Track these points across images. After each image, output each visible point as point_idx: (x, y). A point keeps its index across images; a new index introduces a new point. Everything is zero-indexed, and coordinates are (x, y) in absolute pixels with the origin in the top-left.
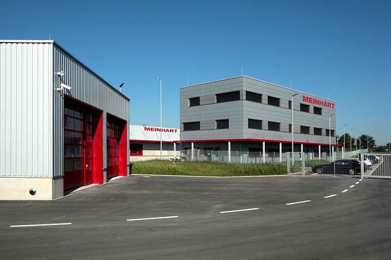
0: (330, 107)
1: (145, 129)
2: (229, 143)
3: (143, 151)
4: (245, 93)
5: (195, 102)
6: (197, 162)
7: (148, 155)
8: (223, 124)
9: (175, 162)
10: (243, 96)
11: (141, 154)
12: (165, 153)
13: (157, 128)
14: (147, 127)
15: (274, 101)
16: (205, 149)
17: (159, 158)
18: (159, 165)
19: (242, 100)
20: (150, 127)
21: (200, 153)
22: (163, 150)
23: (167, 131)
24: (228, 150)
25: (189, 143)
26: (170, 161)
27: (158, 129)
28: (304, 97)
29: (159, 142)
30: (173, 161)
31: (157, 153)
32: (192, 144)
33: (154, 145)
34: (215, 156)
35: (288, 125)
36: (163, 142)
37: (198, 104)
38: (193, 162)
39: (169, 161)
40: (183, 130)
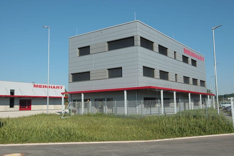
0: (202, 61)
1: (34, 85)
2: (125, 92)
3: (32, 106)
4: (139, 39)
5: (84, 51)
6: (89, 115)
7: (36, 109)
8: (116, 72)
9: (65, 116)
10: (138, 42)
11: (29, 109)
12: (52, 107)
13: (44, 85)
14: (36, 85)
15: (163, 50)
16: (96, 100)
17: (45, 112)
18: (44, 122)
19: (136, 46)
20: (39, 85)
21: (92, 105)
22: (49, 104)
23: (54, 87)
24: (124, 100)
25: (79, 94)
26: (58, 115)
27: (46, 86)
28: (184, 49)
29: (46, 98)
30: (61, 115)
31: (44, 107)
32: (83, 95)
33: (42, 100)
34: (107, 107)
35: (175, 75)
36: (49, 97)
37: (88, 53)
38: (84, 115)
39: (56, 115)
40: (71, 81)
